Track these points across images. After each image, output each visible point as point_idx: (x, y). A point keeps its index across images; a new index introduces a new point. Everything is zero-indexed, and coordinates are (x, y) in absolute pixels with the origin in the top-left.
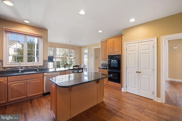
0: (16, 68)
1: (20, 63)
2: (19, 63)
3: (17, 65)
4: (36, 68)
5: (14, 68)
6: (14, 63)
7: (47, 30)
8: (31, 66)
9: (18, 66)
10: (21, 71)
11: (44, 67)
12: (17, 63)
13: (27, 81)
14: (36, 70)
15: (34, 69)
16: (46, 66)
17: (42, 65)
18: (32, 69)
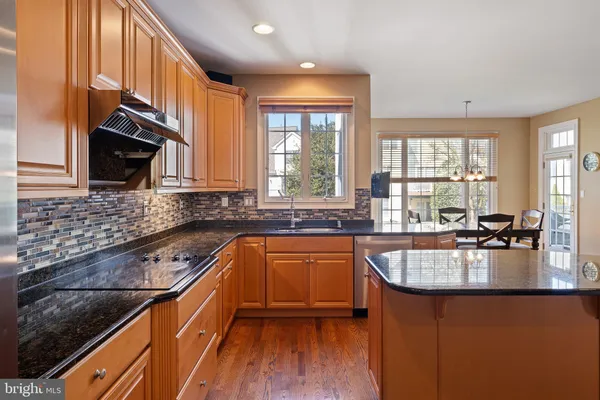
0: (284, 212)
1: (292, 200)
4: (335, 215)
7: (367, 76)
8: (320, 211)
9: (289, 207)
10: (296, 224)
11: (360, 215)
13: (309, 258)
14: (333, 225)
15: (330, 219)
16: (366, 210)
17: (353, 207)
18: (324, 219)
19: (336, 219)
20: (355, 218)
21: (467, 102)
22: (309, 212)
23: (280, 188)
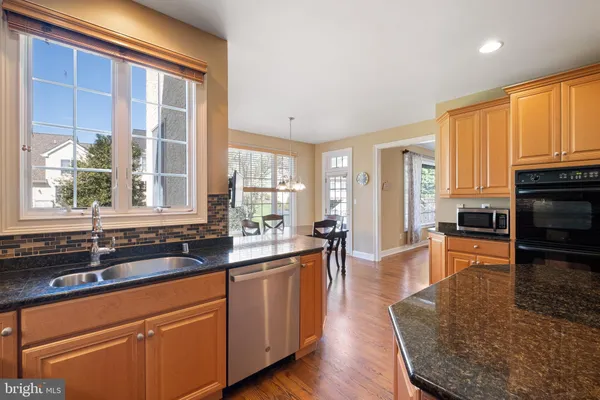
0: (73, 238)
1: (95, 213)
2: (88, 213)
3: (78, 220)
4: (177, 235)
5: (64, 243)
6: (62, 213)
7: (224, 41)
8: (151, 230)
9: (88, 227)
10: (103, 257)
11: (214, 232)
12: (76, 213)
13: (142, 329)
14: (175, 250)
15: (168, 241)
16: (222, 224)
17: (204, 220)
18: (157, 242)
19: (178, 240)
20: (208, 237)
21: (291, 119)
22: (129, 233)
23: (54, 199)
